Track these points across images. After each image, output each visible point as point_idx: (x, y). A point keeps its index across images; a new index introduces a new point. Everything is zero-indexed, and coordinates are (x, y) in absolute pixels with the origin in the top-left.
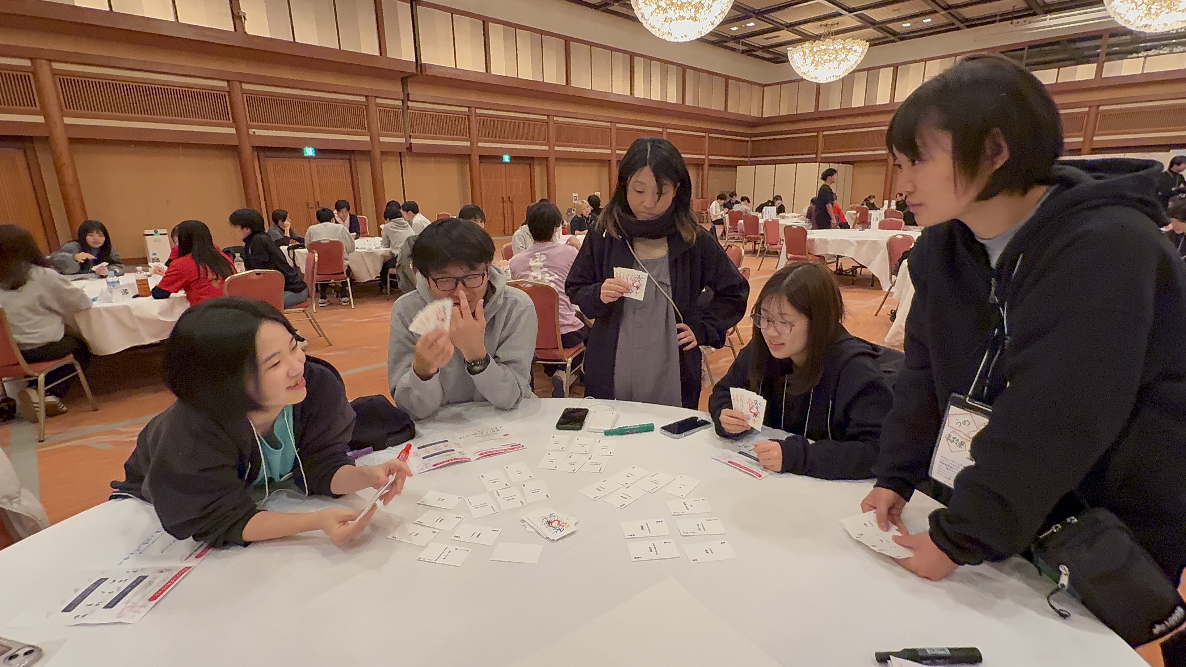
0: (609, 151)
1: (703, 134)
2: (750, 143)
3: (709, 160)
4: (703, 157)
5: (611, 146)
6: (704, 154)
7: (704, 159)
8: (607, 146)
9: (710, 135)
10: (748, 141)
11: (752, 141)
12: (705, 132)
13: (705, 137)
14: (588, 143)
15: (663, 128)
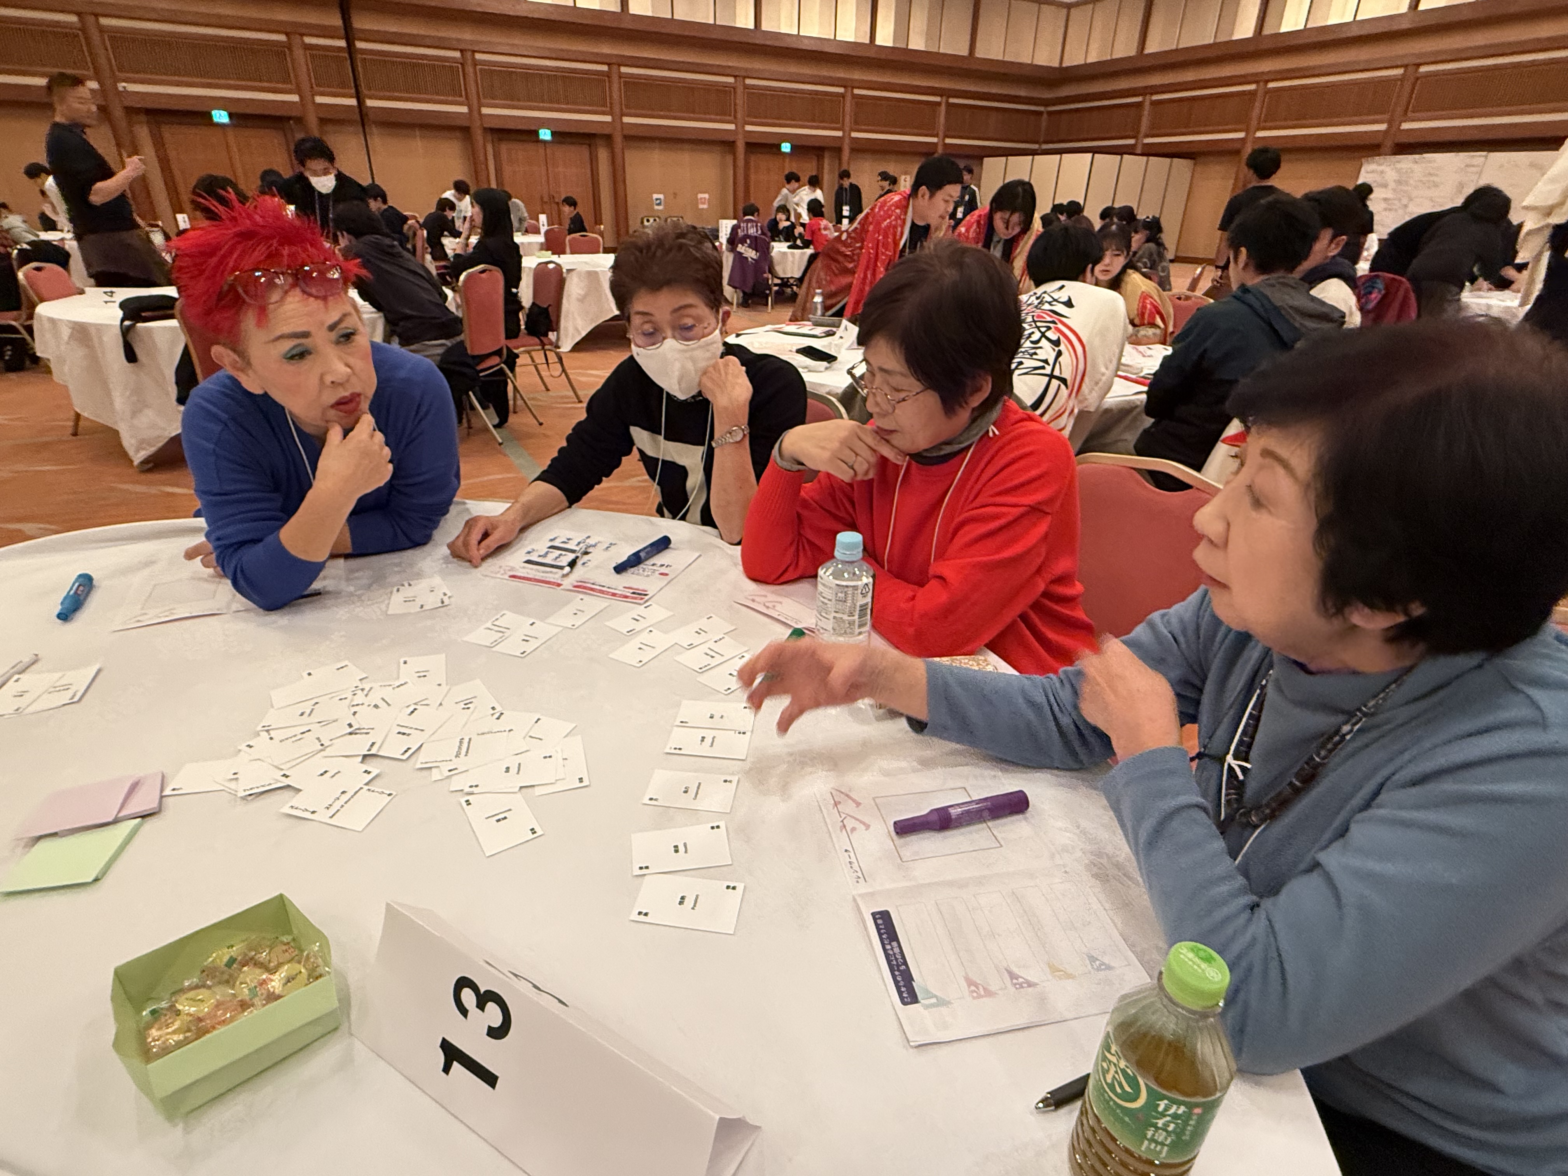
0: (732, 127)
1: (938, 99)
2: (1045, 116)
3: (945, 145)
4: (935, 140)
5: (735, 117)
6: (936, 136)
7: (935, 144)
8: (728, 118)
9: (952, 100)
10: (1040, 113)
11: (1050, 113)
12: (941, 96)
13: (939, 104)
14: (690, 111)
15: (845, 87)
